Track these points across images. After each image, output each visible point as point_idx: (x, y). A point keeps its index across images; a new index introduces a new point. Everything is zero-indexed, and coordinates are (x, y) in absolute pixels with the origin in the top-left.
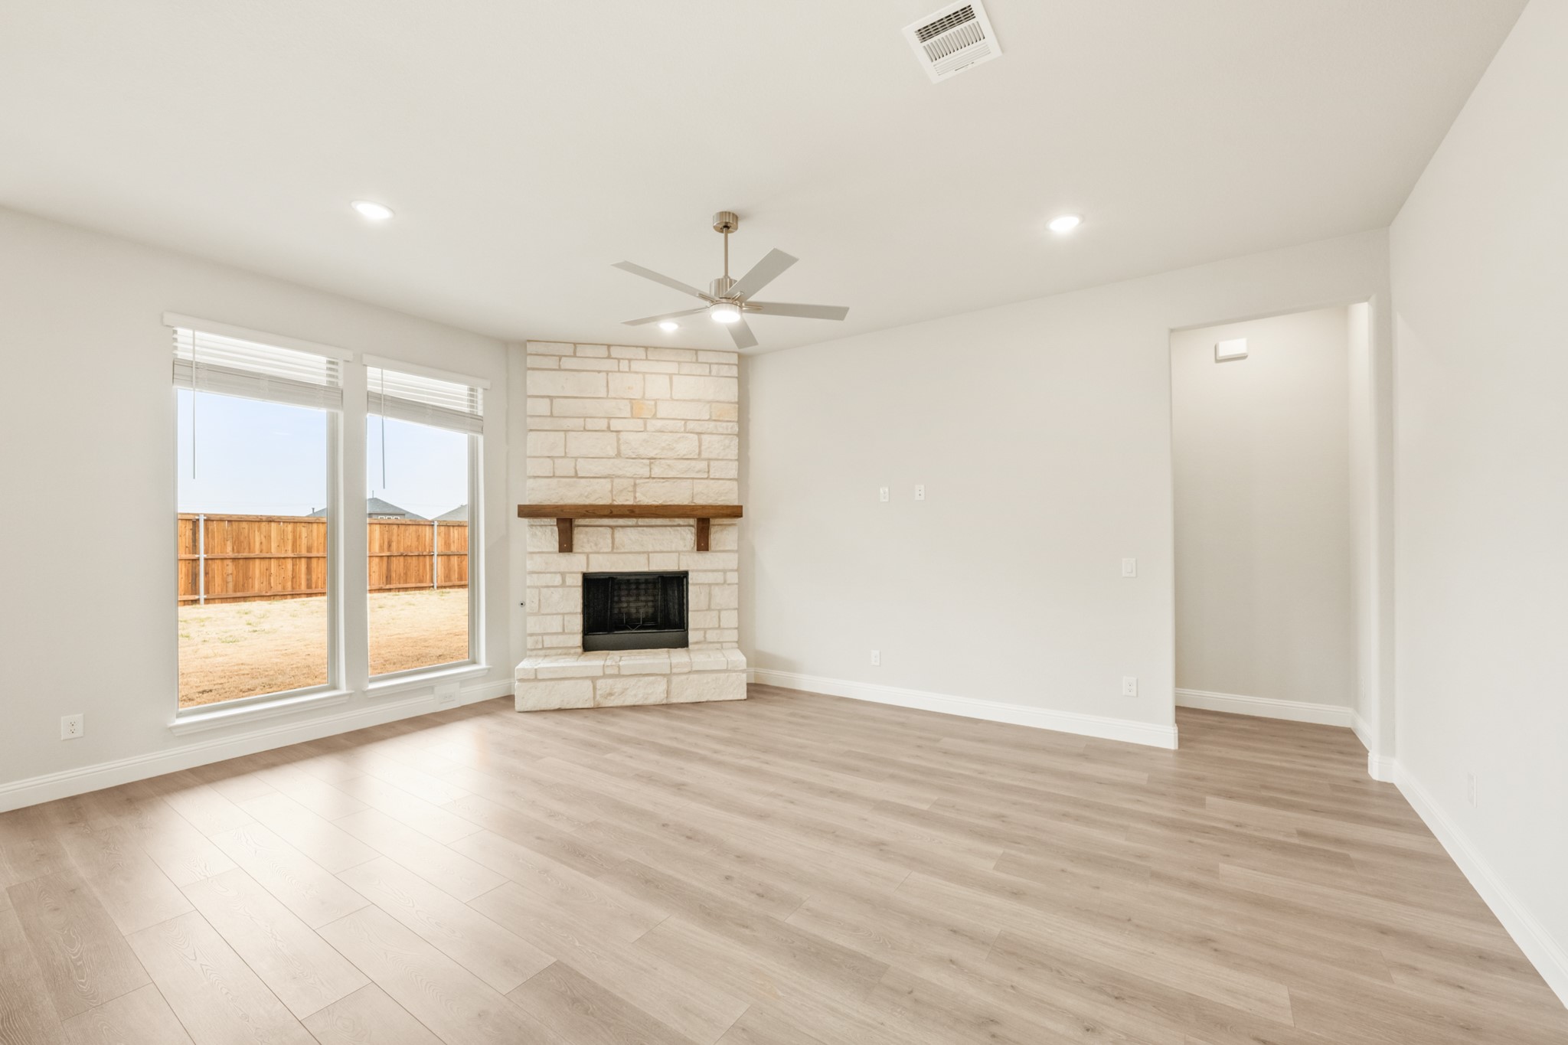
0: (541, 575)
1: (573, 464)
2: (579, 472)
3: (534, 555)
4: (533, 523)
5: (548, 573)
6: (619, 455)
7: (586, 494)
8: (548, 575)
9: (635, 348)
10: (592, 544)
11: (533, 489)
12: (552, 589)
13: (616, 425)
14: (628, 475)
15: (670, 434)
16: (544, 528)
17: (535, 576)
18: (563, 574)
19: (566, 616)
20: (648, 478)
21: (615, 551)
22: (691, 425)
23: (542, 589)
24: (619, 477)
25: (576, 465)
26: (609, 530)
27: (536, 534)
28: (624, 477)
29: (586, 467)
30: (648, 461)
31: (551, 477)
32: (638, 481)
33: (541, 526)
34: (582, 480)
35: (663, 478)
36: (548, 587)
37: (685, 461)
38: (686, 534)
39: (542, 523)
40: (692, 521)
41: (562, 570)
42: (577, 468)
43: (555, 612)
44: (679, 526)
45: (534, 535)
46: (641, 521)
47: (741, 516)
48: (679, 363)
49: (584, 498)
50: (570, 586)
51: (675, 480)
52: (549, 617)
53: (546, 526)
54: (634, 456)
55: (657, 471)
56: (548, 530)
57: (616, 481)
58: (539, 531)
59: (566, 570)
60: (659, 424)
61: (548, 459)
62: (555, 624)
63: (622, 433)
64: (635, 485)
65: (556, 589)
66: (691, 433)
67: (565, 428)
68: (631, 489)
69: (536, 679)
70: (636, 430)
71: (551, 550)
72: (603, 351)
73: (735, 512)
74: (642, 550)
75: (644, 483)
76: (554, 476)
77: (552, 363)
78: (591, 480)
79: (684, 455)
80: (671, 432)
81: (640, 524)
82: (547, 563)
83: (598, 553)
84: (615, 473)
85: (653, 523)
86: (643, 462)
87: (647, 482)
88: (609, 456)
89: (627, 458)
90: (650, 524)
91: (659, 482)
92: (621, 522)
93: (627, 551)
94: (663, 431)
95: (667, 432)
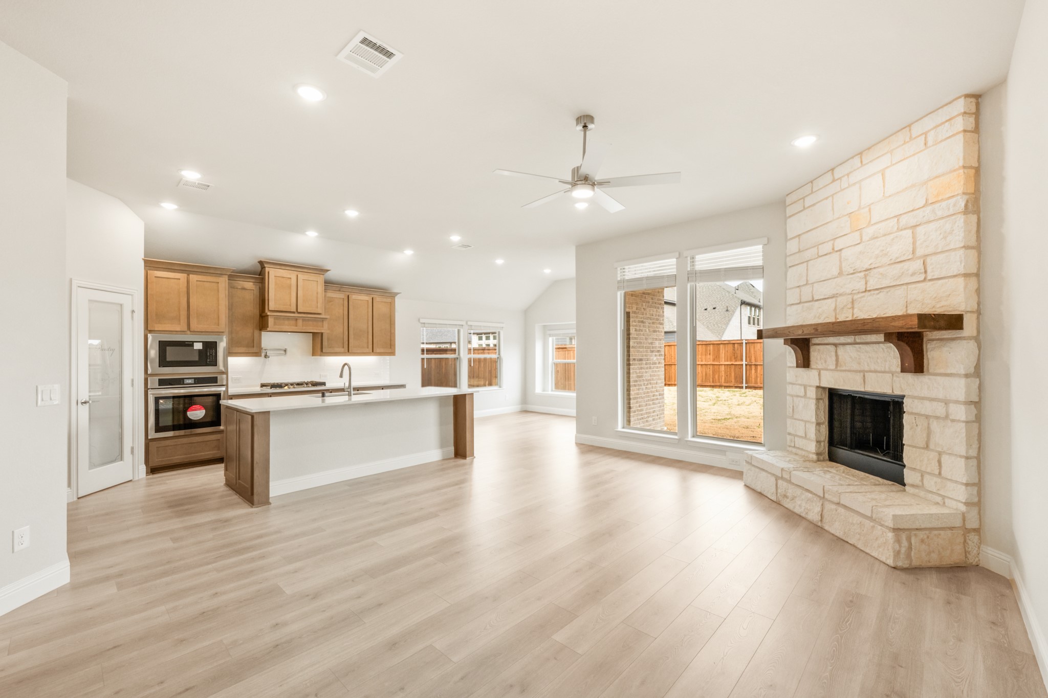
0: (794, 386)
1: (811, 290)
2: (815, 296)
3: (790, 369)
5: (797, 384)
6: (841, 273)
9: (852, 160)
10: (823, 362)
11: (790, 315)
12: (799, 398)
13: (839, 244)
14: (848, 291)
15: (884, 238)
17: (791, 386)
18: (804, 386)
19: (807, 424)
20: (864, 292)
21: (839, 368)
22: (904, 221)
23: (794, 398)
24: (840, 295)
25: (813, 290)
26: (833, 348)
28: (845, 295)
29: (820, 291)
30: (863, 274)
32: (855, 297)
34: (815, 303)
35: (878, 289)
36: (797, 396)
37: (899, 265)
41: (804, 383)
42: (814, 293)
49: (817, 319)
50: (810, 398)
51: (889, 289)
52: (798, 422)
54: (853, 272)
55: (872, 283)
57: (839, 300)
59: (807, 383)
60: (873, 230)
61: (797, 289)
62: (801, 429)
63: (843, 251)
64: (854, 301)
65: (802, 398)
66: (905, 229)
67: (807, 259)
68: (850, 305)
70: (854, 244)
71: (792, 365)
72: (829, 177)
74: (860, 369)
75: (861, 298)
76: (800, 302)
77: (800, 206)
78: (822, 301)
79: (897, 258)
80: (885, 236)
81: (858, 341)
83: (827, 369)
84: (838, 292)
85: (868, 340)
86: (858, 276)
87: (863, 297)
88: (834, 277)
89: (848, 275)
90: (866, 341)
91: (874, 294)
92: (842, 339)
93: (847, 369)
94: (877, 238)
95: (880, 237)
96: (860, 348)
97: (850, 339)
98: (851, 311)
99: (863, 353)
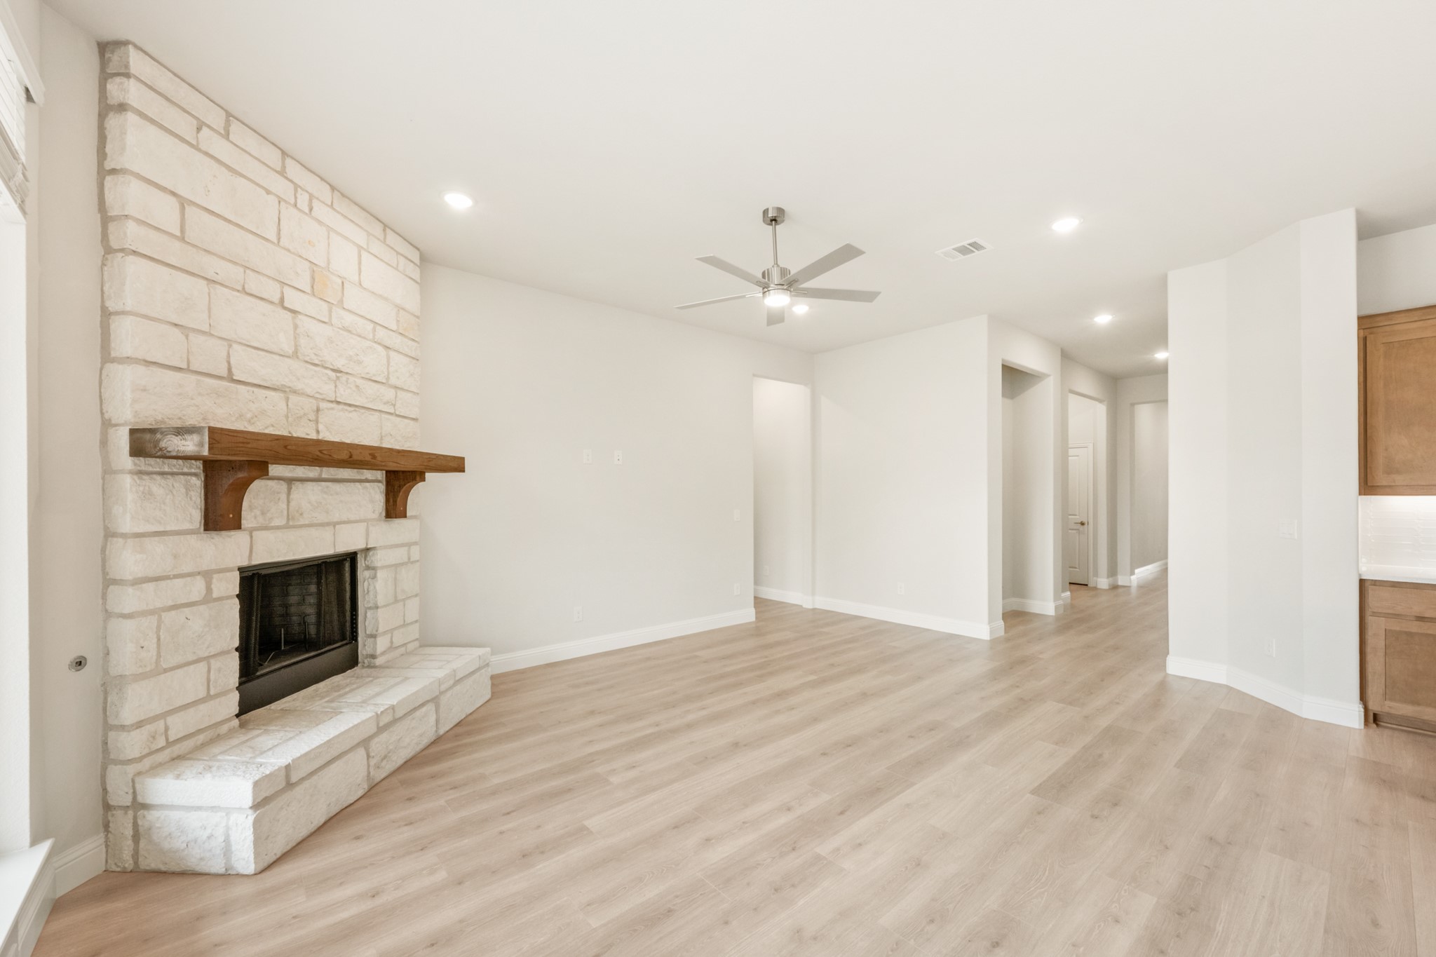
0: (163, 584)
1: (224, 354)
2: (234, 370)
3: (147, 540)
4: (143, 468)
5: (176, 577)
6: (295, 355)
7: (249, 415)
8: (178, 582)
9: (319, 179)
10: (258, 513)
11: (144, 390)
12: (187, 610)
13: (293, 300)
14: (309, 391)
15: (359, 339)
16: (171, 480)
17: (150, 587)
18: (207, 575)
19: (212, 661)
20: (332, 402)
21: (291, 523)
22: (381, 333)
23: (164, 615)
24: (295, 392)
25: (229, 355)
26: (284, 486)
27: (151, 493)
28: (303, 394)
29: (248, 365)
30: (333, 375)
31: (179, 369)
32: (323, 405)
33: (162, 474)
34: (242, 388)
35: (350, 405)
36: (175, 607)
37: (373, 384)
38: (372, 495)
39: (166, 469)
40: (380, 475)
41: (205, 568)
42: (232, 362)
43: (191, 658)
44: (367, 481)
45: (148, 495)
46: (327, 472)
47: (464, 471)
48: (369, 234)
49: (246, 424)
50: (220, 599)
51: (363, 411)
52: (180, 672)
53: (173, 474)
54: (317, 362)
55: (345, 394)
56: (178, 483)
57: (294, 399)
58: (157, 487)
59: (213, 567)
60: (349, 319)
61: (176, 331)
62: (190, 683)
63: (300, 317)
64: (318, 410)
65: (195, 608)
66: (379, 344)
67: (210, 275)
68: (312, 417)
69: (290, 785)
70: (318, 317)
71: (187, 526)
72: (273, 157)
73: (456, 465)
74: (326, 521)
75: (328, 409)
76: (188, 370)
77: (185, 126)
78: (256, 390)
79: (374, 375)
80: (360, 336)
81: (324, 476)
82: (175, 557)
83: (266, 528)
84: (290, 384)
85: (340, 476)
86: (327, 374)
87: (332, 409)
88: (282, 353)
89: (307, 362)
90: (336, 477)
91: (346, 410)
92: (300, 471)
93: (307, 523)
94: (349, 331)
95: (354, 334)
96: (327, 487)
97: (312, 472)
98: (313, 425)
99: (331, 495)
